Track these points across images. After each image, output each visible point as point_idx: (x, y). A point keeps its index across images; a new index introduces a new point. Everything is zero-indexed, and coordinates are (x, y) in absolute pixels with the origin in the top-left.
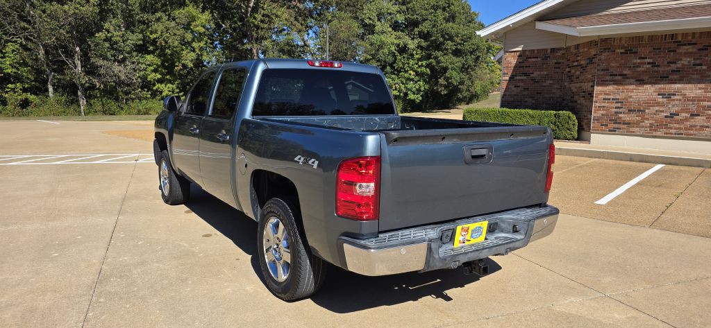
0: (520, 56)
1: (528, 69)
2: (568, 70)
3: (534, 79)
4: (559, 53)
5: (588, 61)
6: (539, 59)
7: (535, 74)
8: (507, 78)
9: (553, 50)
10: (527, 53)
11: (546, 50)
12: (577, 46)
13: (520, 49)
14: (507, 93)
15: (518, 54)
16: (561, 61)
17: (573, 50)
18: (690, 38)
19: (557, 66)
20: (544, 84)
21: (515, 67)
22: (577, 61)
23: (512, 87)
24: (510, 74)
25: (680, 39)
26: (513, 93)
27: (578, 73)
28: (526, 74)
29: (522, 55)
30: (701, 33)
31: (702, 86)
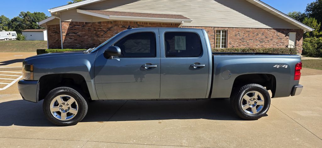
0: (70, 24)
1: (75, 31)
2: (95, 32)
3: (79, 36)
4: (89, 25)
5: (108, 29)
6: (80, 26)
7: (79, 33)
8: (65, 34)
9: (86, 23)
10: (74, 23)
11: (83, 23)
12: (100, 23)
13: (71, 21)
14: (66, 42)
15: (69, 23)
16: (90, 28)
17: (97, 24)
18: (141, 24)
19: (89, 30)
20: (84, 38)
21: (68, 29)
22: (101, 29)
23: (68, 39)
24: (66, 32)
25: (139, 24)
26: (69, 42)
27: (102, 34)
28: (74, 33)
29: (71, 24)
30: (144, 23)
31: (146, 40)
